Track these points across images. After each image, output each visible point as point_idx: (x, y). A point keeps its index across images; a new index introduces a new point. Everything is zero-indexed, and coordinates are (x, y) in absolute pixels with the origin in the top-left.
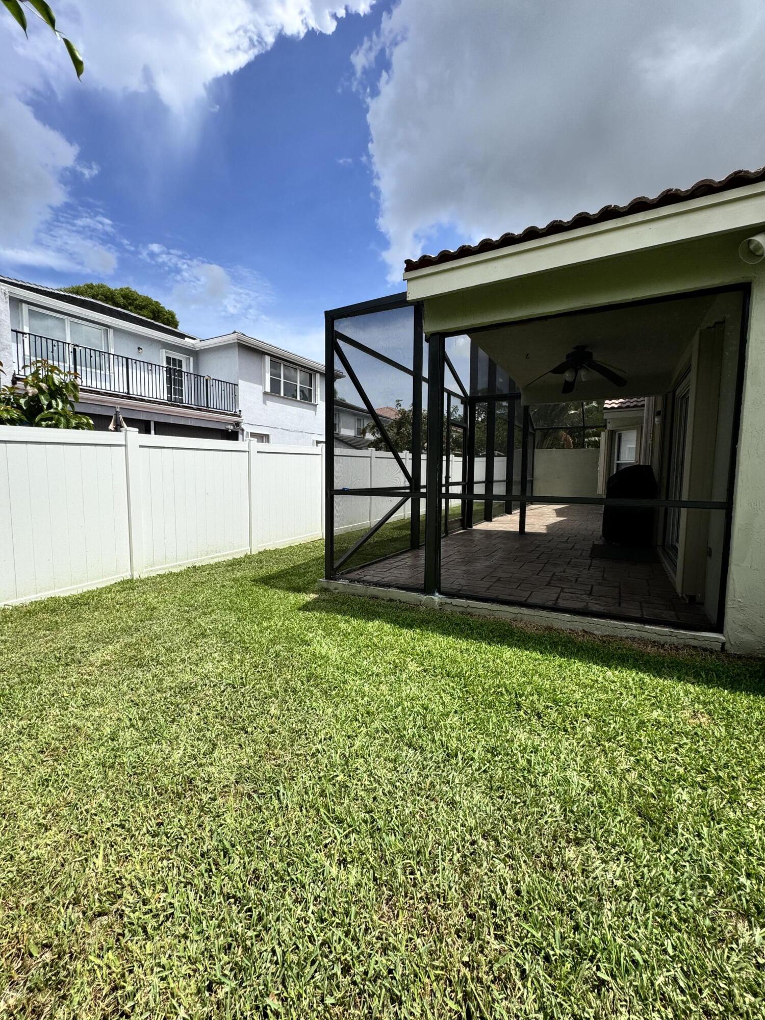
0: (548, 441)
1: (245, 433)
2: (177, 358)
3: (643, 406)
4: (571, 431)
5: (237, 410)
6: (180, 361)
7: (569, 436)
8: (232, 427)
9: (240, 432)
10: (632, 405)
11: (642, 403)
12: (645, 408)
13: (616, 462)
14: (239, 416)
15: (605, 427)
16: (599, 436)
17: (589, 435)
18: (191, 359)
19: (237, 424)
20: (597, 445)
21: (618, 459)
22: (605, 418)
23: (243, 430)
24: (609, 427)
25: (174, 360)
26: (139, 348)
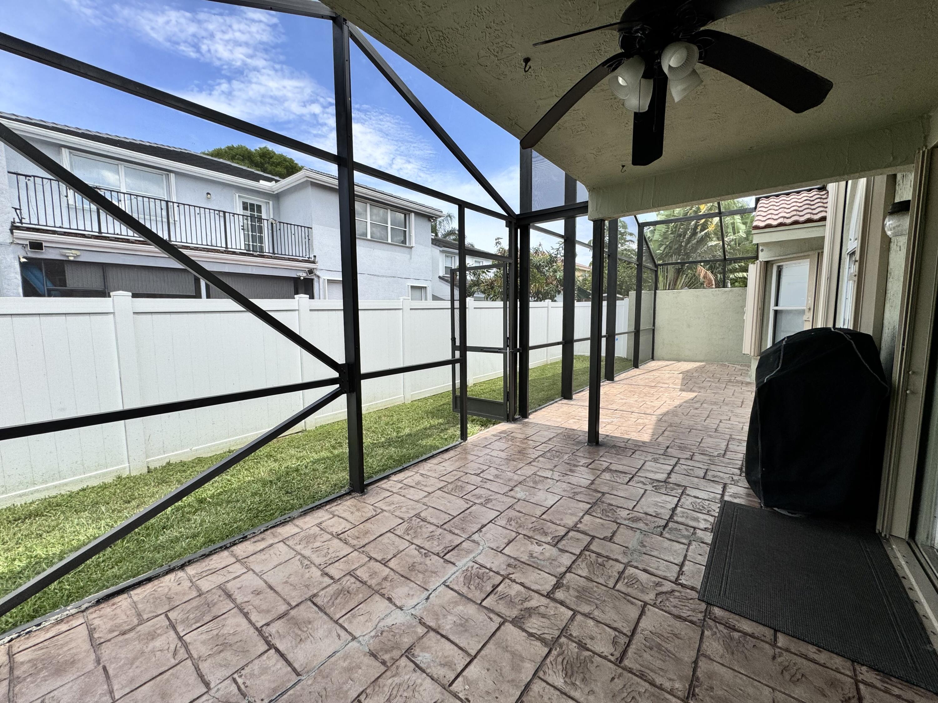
0: (683, 279)
1: (321, 280)
2: (255, 203)
3: (824, 219)
4: (711, 264)
5: (312, 256)
6: (259, 207)
7: (709, 273)
8: (305, 275)
9: (316, 279)
10: (802, 219)
11: (823, 214)
12: (828, 222)
13: (773, 307)
14: (314, 262)
15: (757, 258)
16: (747, 271)
17: (734, 271)
18: (271, 203)
19: (311, 271)
20: (744, 282)
21: (777, 304)
22: (754, 242)
23: (319, 277)
24: (763, 256)
25: (252, 205)
26: (208, 194)
